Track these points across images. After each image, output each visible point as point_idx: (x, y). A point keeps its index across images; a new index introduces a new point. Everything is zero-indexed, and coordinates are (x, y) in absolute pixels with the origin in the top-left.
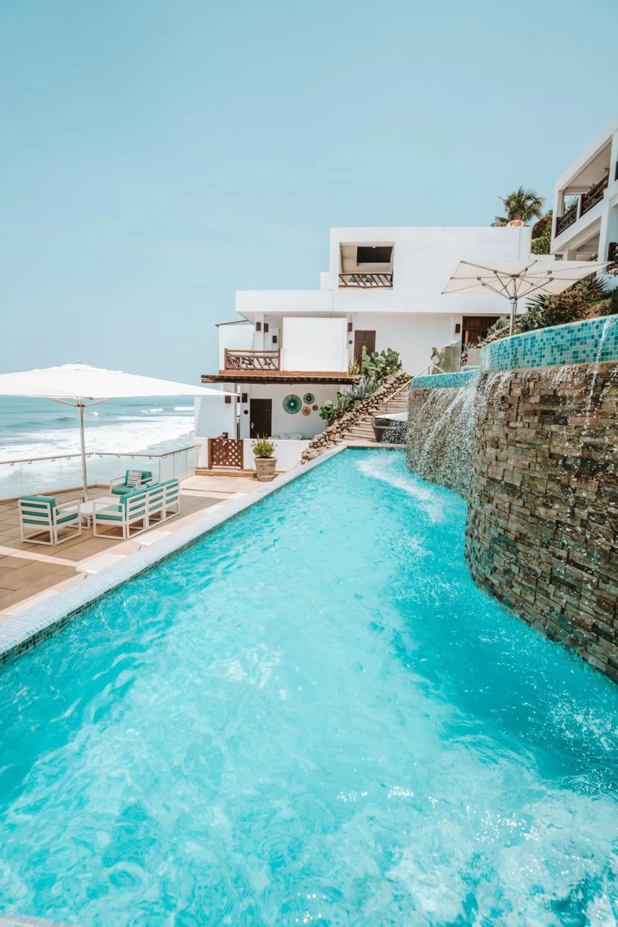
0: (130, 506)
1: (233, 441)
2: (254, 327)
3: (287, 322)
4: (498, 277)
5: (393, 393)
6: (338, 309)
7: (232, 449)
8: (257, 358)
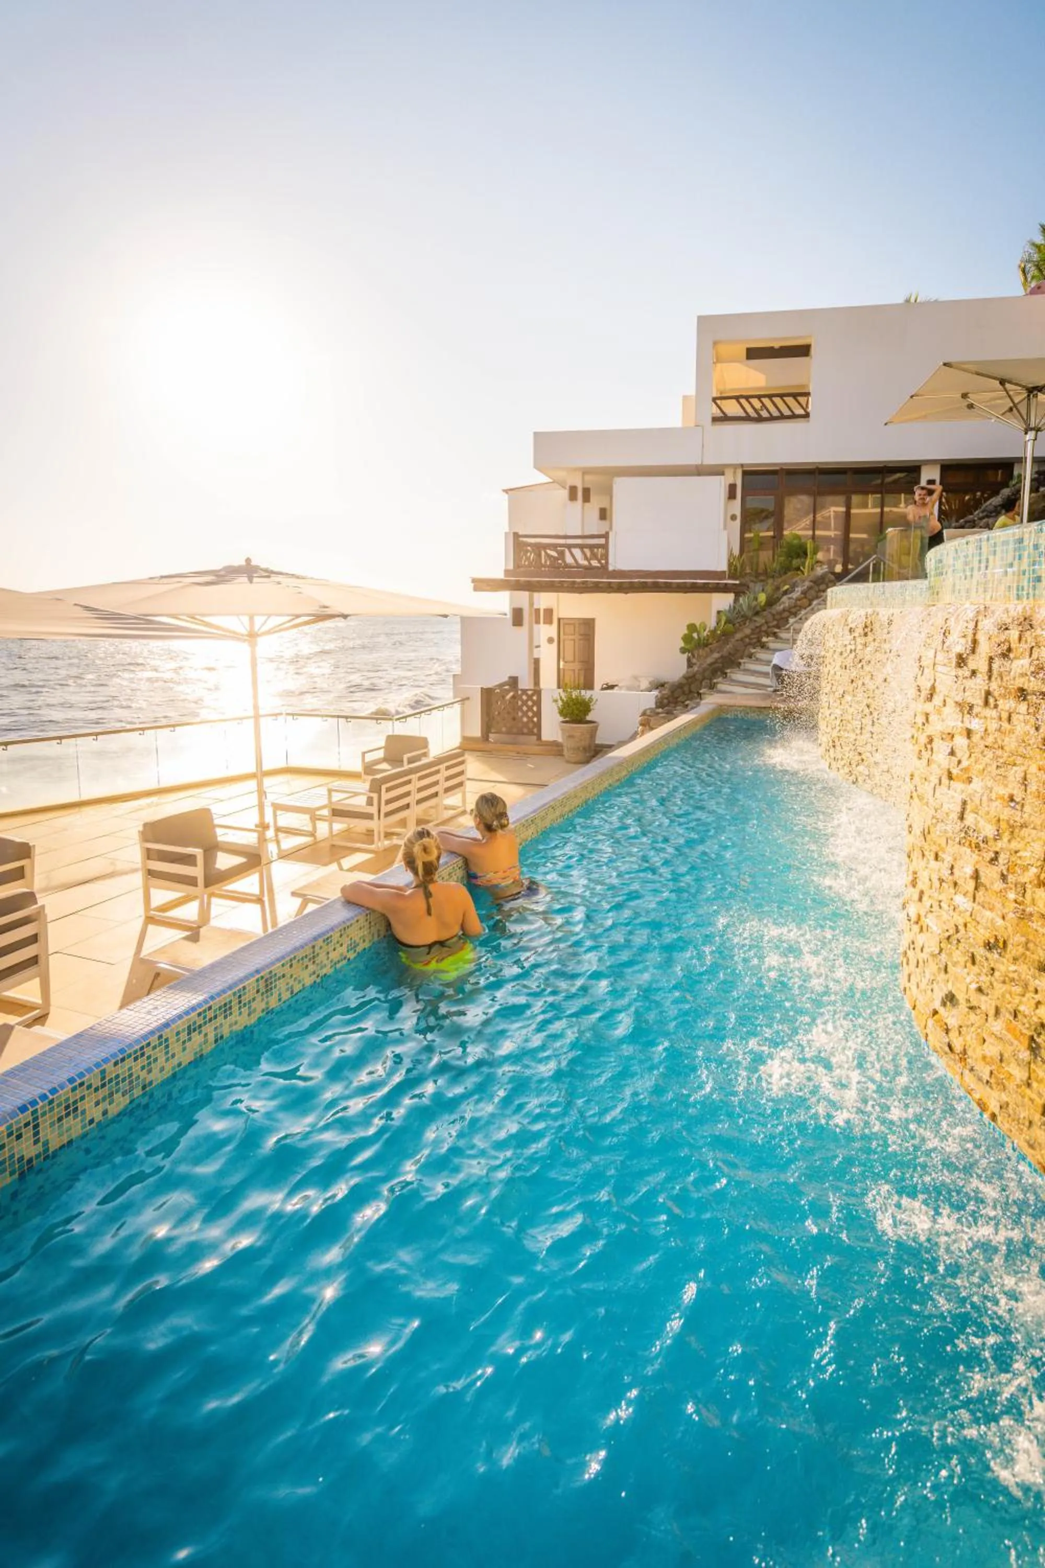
0: (385, 796)
1: (524, 691)
2: (565, 493)
3: (621, 485)
4: (1006, 390)
5: (805, 608)
6: (711, 460)
7: (522, 706)
8: (570, 547)
